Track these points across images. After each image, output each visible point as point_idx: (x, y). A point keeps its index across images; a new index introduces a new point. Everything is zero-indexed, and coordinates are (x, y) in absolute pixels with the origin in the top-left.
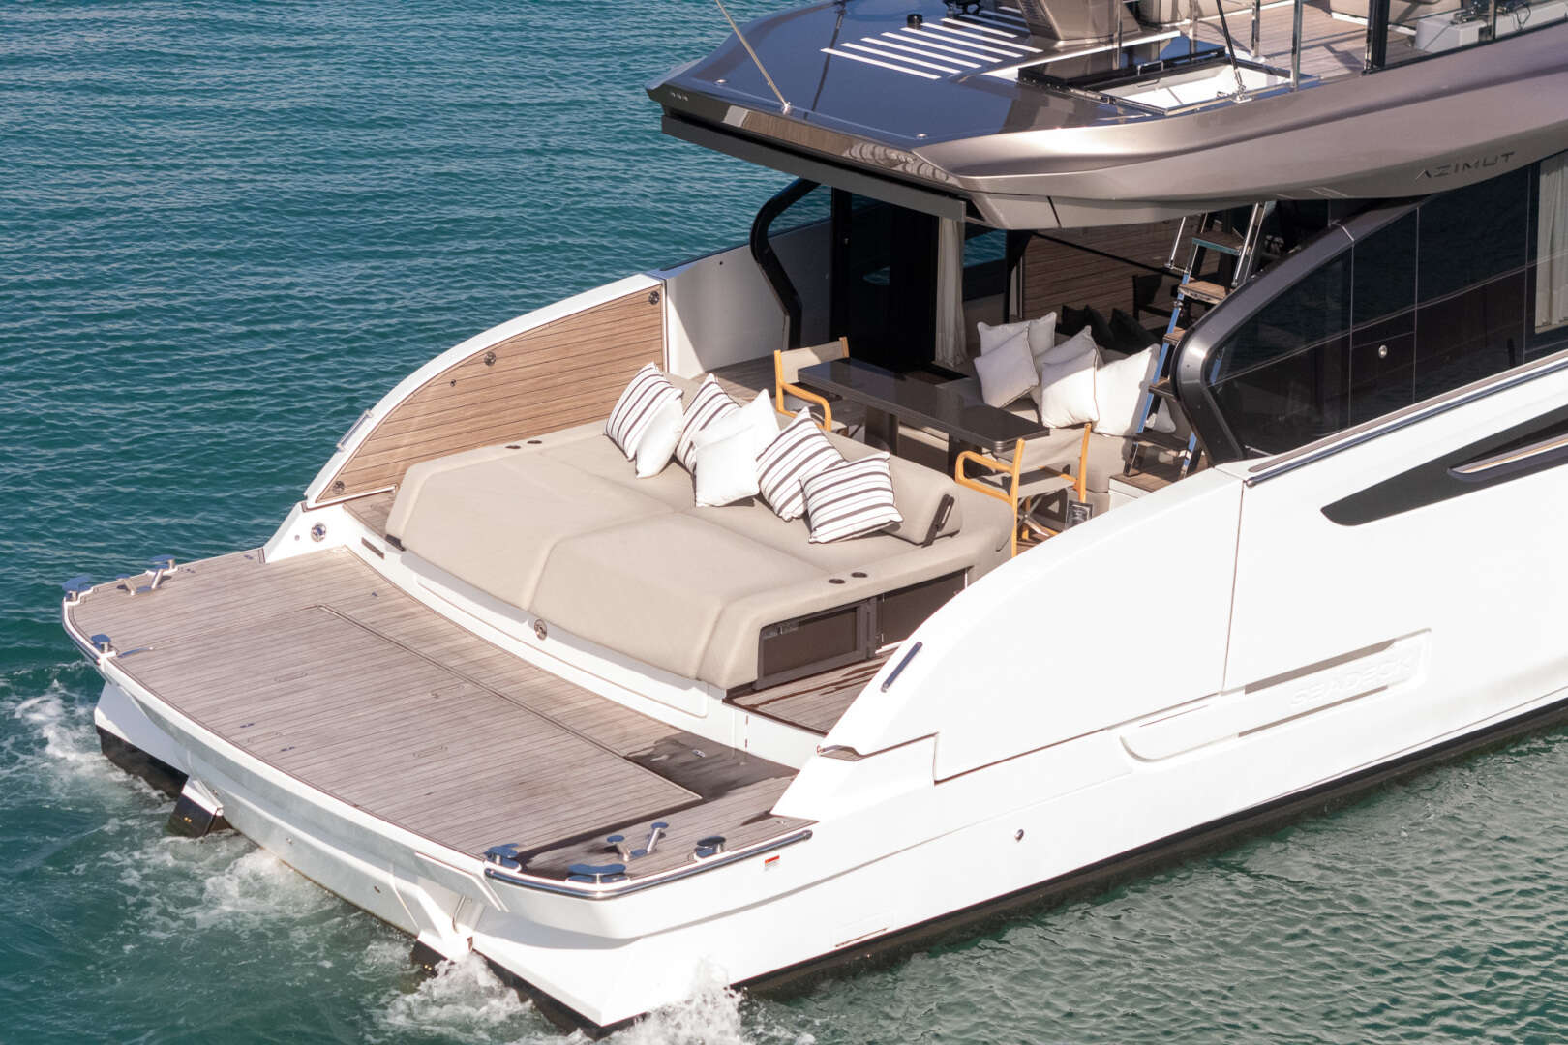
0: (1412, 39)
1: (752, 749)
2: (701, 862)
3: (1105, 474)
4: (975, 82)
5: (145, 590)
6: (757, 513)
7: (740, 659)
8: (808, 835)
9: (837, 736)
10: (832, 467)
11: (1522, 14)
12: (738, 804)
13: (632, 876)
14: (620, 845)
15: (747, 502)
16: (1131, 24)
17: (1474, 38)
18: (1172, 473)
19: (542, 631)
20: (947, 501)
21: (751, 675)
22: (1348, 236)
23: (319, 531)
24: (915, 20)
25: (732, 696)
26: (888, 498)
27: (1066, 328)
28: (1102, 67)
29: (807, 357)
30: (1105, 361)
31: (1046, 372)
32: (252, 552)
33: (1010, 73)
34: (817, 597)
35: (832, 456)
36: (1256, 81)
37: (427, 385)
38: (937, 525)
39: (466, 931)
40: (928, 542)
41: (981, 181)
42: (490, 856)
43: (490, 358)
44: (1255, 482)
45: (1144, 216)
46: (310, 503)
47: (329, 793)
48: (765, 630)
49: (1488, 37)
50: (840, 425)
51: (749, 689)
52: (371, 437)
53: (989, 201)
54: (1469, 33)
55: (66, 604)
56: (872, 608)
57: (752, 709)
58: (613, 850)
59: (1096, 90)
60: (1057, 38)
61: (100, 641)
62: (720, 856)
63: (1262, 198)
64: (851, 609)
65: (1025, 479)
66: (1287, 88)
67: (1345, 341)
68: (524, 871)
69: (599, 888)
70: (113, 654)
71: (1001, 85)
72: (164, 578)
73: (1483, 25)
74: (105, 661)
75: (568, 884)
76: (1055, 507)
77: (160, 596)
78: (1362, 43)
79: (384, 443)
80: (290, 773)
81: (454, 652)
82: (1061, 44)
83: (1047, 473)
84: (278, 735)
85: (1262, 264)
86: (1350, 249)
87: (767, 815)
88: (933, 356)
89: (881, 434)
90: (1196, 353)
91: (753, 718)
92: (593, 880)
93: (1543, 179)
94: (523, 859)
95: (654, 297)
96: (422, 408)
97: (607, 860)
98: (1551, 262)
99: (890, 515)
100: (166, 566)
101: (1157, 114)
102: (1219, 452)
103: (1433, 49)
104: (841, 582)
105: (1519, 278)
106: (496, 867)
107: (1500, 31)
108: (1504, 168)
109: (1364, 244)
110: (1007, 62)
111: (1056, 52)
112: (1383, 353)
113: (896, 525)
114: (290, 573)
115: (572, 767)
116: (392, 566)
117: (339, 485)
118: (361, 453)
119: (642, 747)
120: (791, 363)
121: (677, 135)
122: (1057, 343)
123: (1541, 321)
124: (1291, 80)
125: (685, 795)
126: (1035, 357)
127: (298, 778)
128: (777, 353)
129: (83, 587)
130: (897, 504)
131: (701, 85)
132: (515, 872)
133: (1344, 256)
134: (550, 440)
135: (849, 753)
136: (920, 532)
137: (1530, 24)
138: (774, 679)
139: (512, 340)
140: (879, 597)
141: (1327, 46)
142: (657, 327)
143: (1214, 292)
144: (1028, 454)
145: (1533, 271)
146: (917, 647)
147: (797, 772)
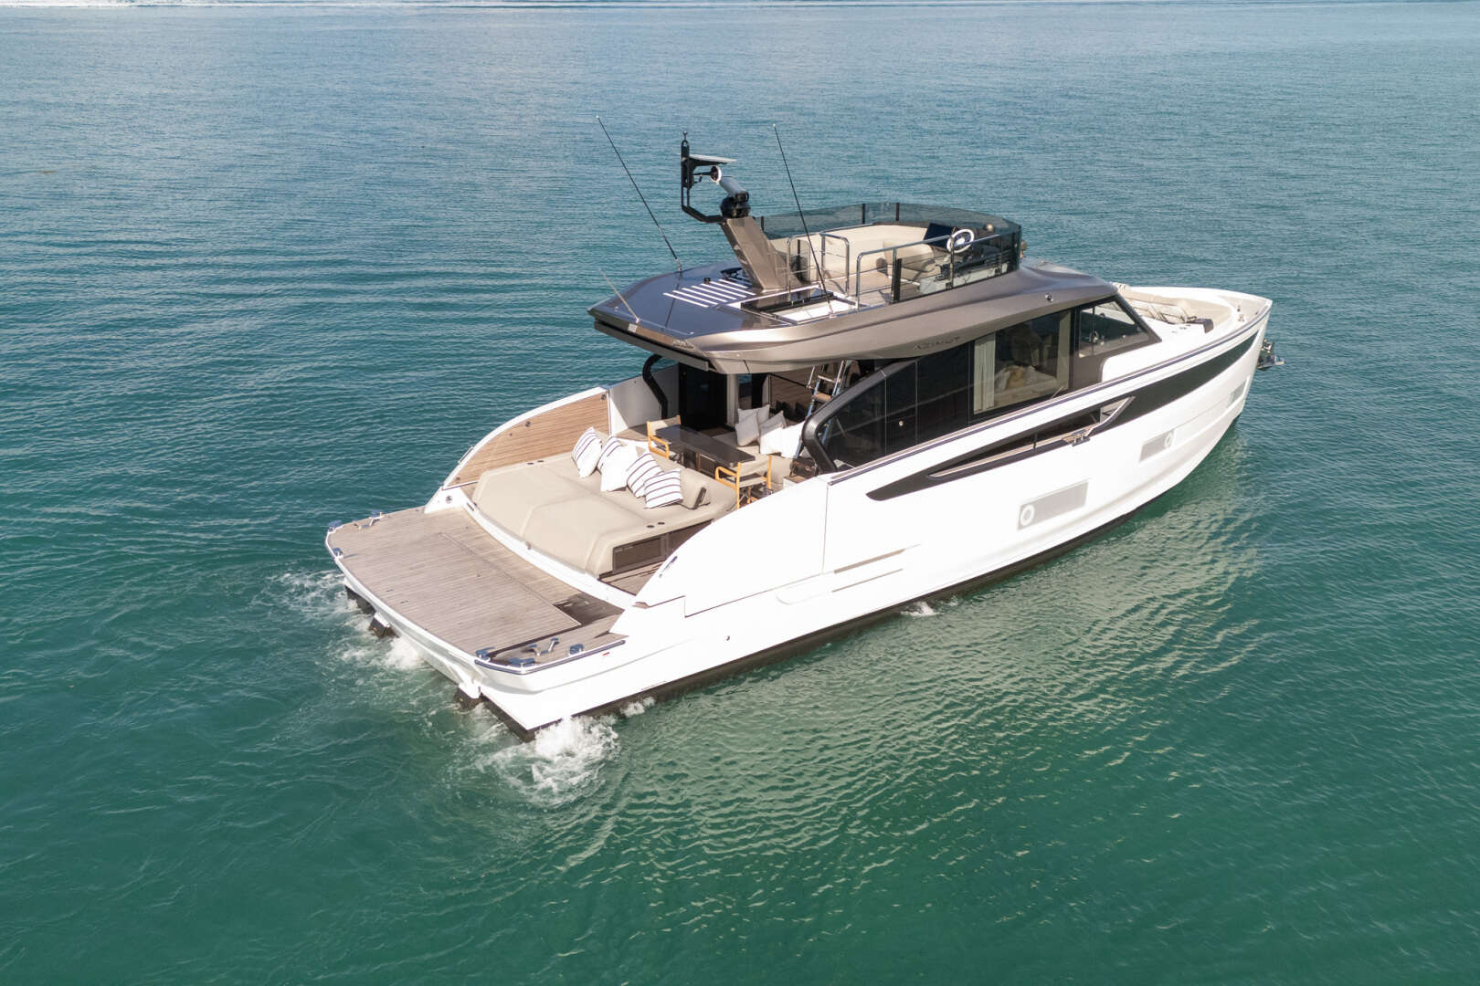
0: (918, 287)
1: (610, 601)
2: (571, 656)
3: (782, 476)
4: (723, 309)
5: (366, 526)
6: (626, 494)
7: (604, 561)
8: (624, 642)
9: (641, 597)
10: (657, 475)
11: (966, 277)
12: (597, 627)
13: (538, 663)
14: (536, 649)
15: (623, 489)
16: (798, 282)
17: (944, 287)
18: (808, 475)
19: (529, 547)
20: (703, 491)
21: (610, 568)
22: (883, 374)
23: (449, 499)
24: (707, 280)
25: (601, 577)
26: (678, 489)
27: (773, 412)
28: (783, 301)
29: (662, 424)
30: (788, 425)
31: (762, 429)
32: (420, 508)
33: (737, 305)
34: (642, 533)
35: (658, 470)
36: (844, 307)
37: (499, 435)
38: (699, 500)
39: (478, 684)
40: (696, 507)
41: (716, 354)
42: (478, 654)
43: (528, 424)
44: (833, 483)
45: (787, 368)
46: (445, 487)
47: (416, 624)
48: (615, 548)
49: (950, 287)
50: (672, 454)
51: (609, 574)
52: (472, 459)
53: (719, 362)
54: (942, 285)
55: (329, 533)
56: (667, 538)
57: (608, 583)
58: (532, 651)
59: (771, 312)
60: (762, 289)
61: (337, 550)
62: (581, 653)
63: (845, 358)
64: (657, 538)
65: (742, 479)
66: (854, 312)
67: (883, 420)
68: (491, 661)
69: (523, 669)
70: (342, 556)
71: (734, 311)
72: (375, 521)
73: (947, 281)
74: (338, 559)
75: (509, 667)
76: (761, 489)
77: (372, 529)
78: (889, 291)
79: (480, 461)
80: (401, 614)
81: (493, 555)
82: (764, 291)
83: (756, 475)
84: (401, 595)
85: (845, 388)
86: (883, 381)
87: (607, 633)
88: (726, 421)
89: (689, 460)
90: (813, 425)
91: (610, 588)
92: (519, 666)
93: (977, 348)
94: (492, 655)
95: (604, 397)
96: (496, 446)
97: (527, 656)
98: (982, 384)
99: (679, 496)
100: (378, 515)
101: (794, 323)
102: (826, 468)
103: (925, 293)
104: (652, 527)
105: (966, 391)
106: (479, 659)
107: (955, 285)
108: (955, 344)
109: (890, 379)
110: (739, 299)
111: (762, 295)
112: (901, 424)
113: (681, 501)
114: (434, 518)
115: (528, 610)
116: (476, 515)
117: (458, 479)
118: (469, 465)
119: (561, 600)
120: (655, 425)
121: (601, 331)
122: (770, 417)
123: (977, 408)
124: (856, 307)
125: (574, 622)
126: (759, 424)
127: (404, 616)
128: (648, 423)
129: (336, 526)
130: (682, 492)
131: (607, 310)
132: (487, 662)
133: (882, 383)
134: (548, 461)
135: (643, 605)
136: (691, 503)
137: (970, 281)
138: (620, 570)
139: (538, 416)
140: (670, 533)
141: (880, 291)
142: (605, 410)
143: (825, 397)
144: (743, 468)
145: (972, 389)
146: (676, 558)
147: (623, 610)
